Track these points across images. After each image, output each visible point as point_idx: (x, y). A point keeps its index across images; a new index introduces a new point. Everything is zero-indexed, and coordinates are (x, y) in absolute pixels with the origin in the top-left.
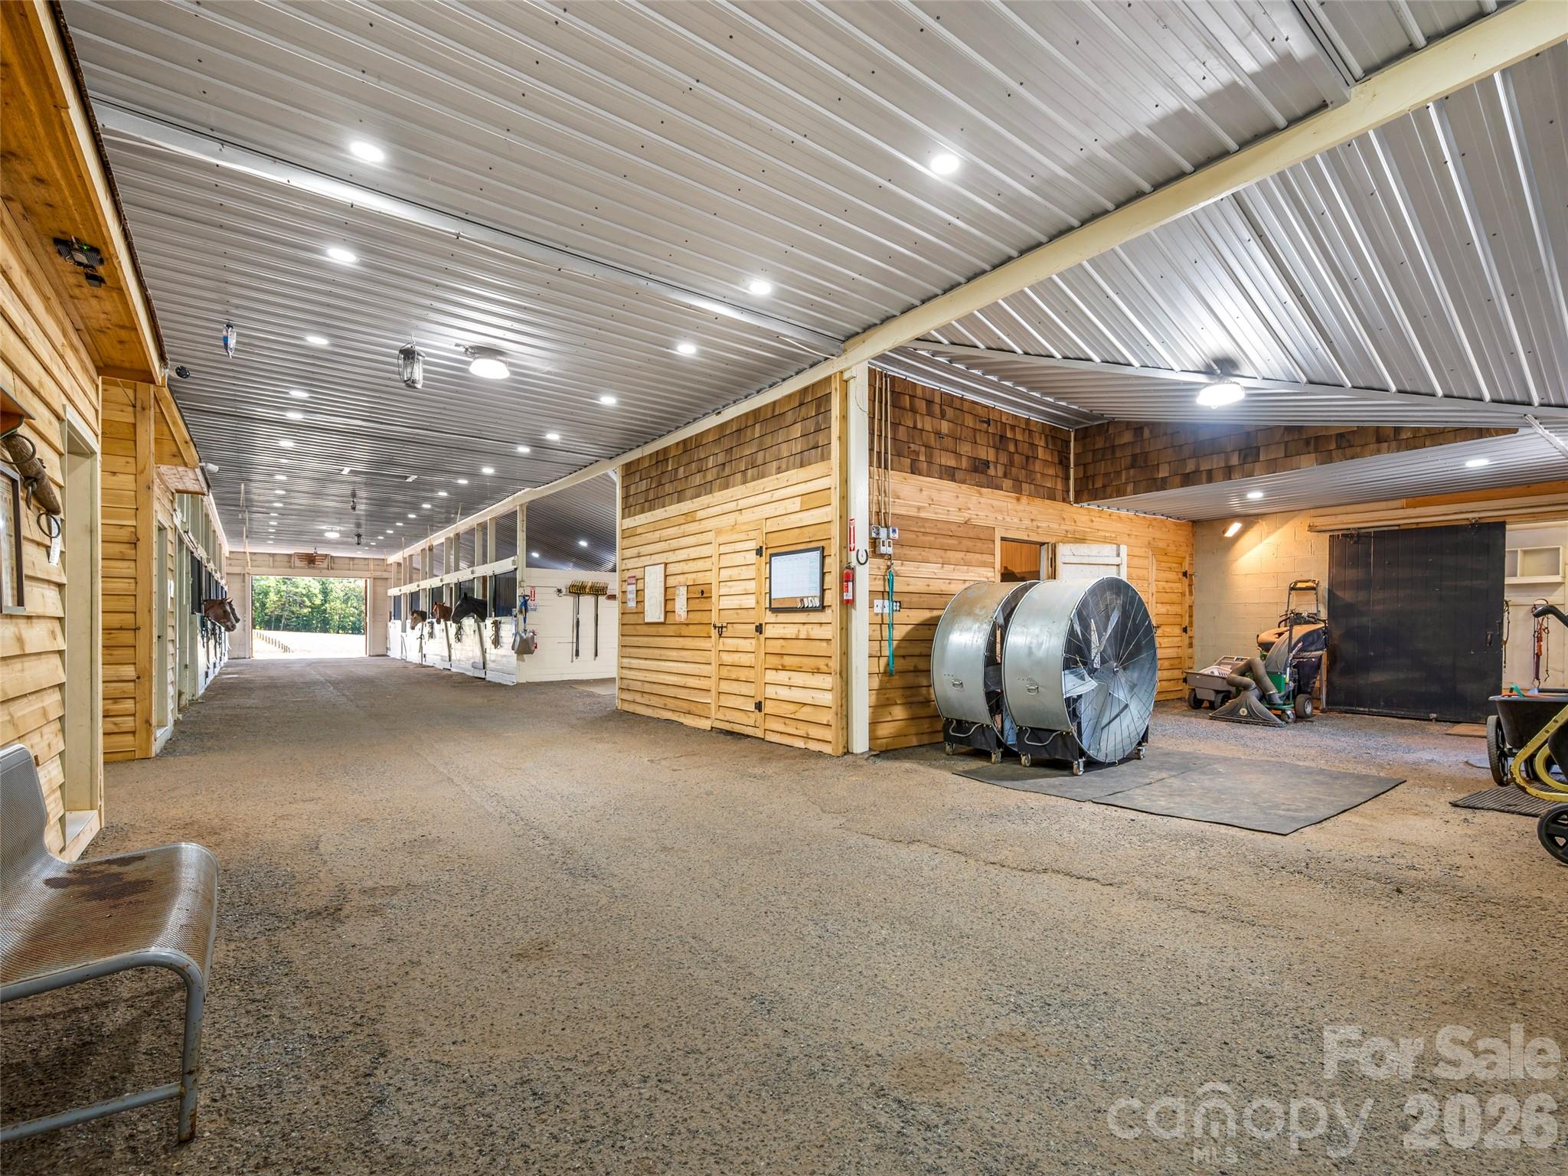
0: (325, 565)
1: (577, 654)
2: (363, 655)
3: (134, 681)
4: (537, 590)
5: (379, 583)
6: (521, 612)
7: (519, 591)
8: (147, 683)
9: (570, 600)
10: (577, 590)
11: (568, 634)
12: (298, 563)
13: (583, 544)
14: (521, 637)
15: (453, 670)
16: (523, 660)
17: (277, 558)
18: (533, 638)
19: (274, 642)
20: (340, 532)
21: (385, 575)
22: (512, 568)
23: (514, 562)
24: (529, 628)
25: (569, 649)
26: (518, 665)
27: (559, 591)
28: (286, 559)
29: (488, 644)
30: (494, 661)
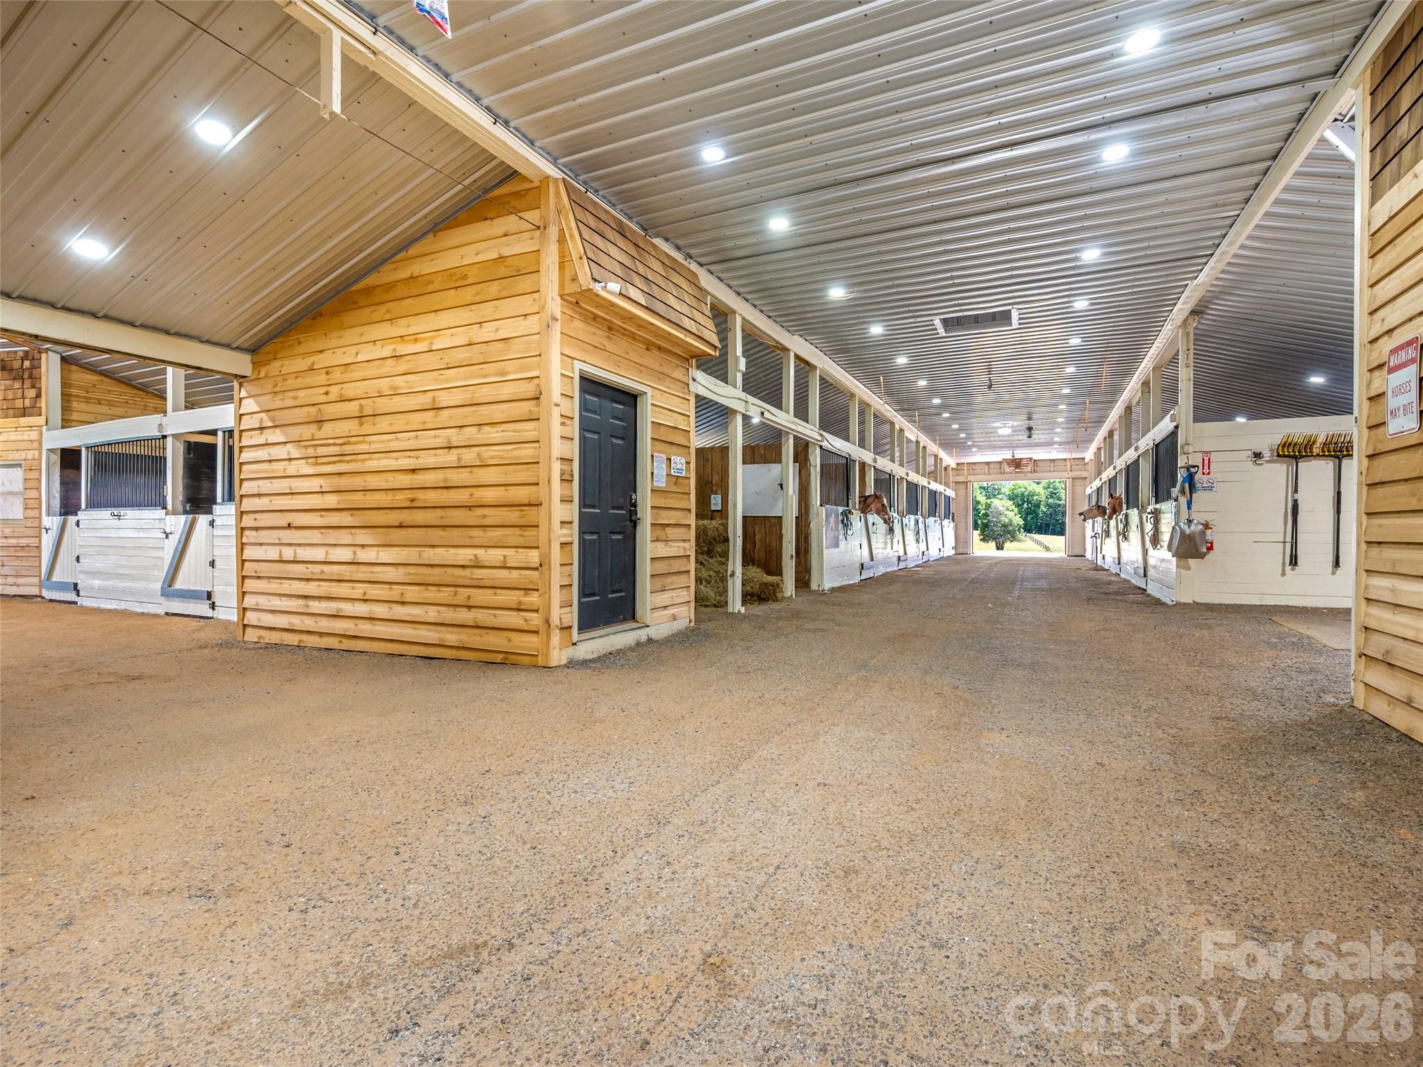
0: (1029, 469)
1: (1294, 561)
2: (1063, 555)
3: (537, 569)
4: (1213, 457)
5: (1078, 483)
6: (1183, 492)
7: (1181, 461)
8: (547, 572)
9: (1280, 470)
10: (1293, 452)
11: (1277, 525)
12: (1007, 469)
13: (1317, 380)
14: (1182, 532)
15: (1123, 575)
16: (1188, 568)
17: (991, 466)
18: (1203, 533)
19: (1039, 543)
20: (1012, 427)
21: (1084, 474)
22: (1172, 425)
23: (1173, 419)
24: (1196, 517)
25: (1276, 554)
26: (1179, 575)
27: (1258, 455)
28: (998, 466)
29: (1148, 544)
30: (1154, 567)
